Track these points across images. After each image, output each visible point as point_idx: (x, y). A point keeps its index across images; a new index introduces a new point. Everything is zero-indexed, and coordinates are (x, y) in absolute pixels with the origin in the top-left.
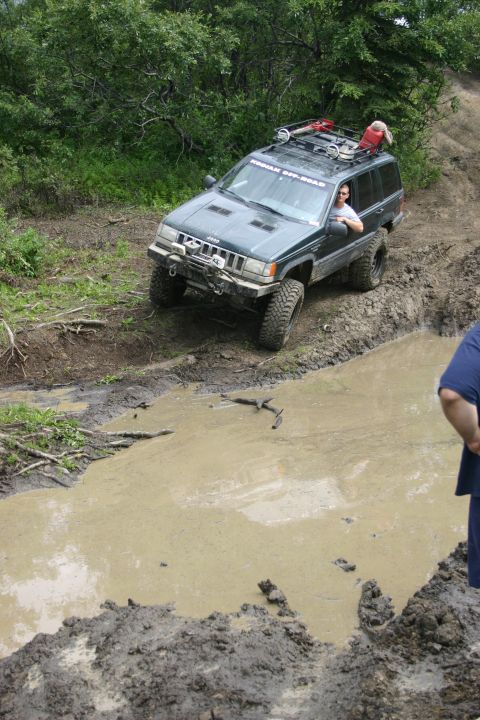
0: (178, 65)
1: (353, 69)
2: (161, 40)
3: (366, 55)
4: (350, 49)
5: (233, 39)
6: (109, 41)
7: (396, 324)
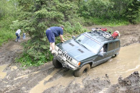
0: (106, 7)
1: (131, 7)
2: (104, 4)
3: (132, 5)
4: (130, 4)
5: (114, 3)
6: (97, 4)
7: (134, 42)
